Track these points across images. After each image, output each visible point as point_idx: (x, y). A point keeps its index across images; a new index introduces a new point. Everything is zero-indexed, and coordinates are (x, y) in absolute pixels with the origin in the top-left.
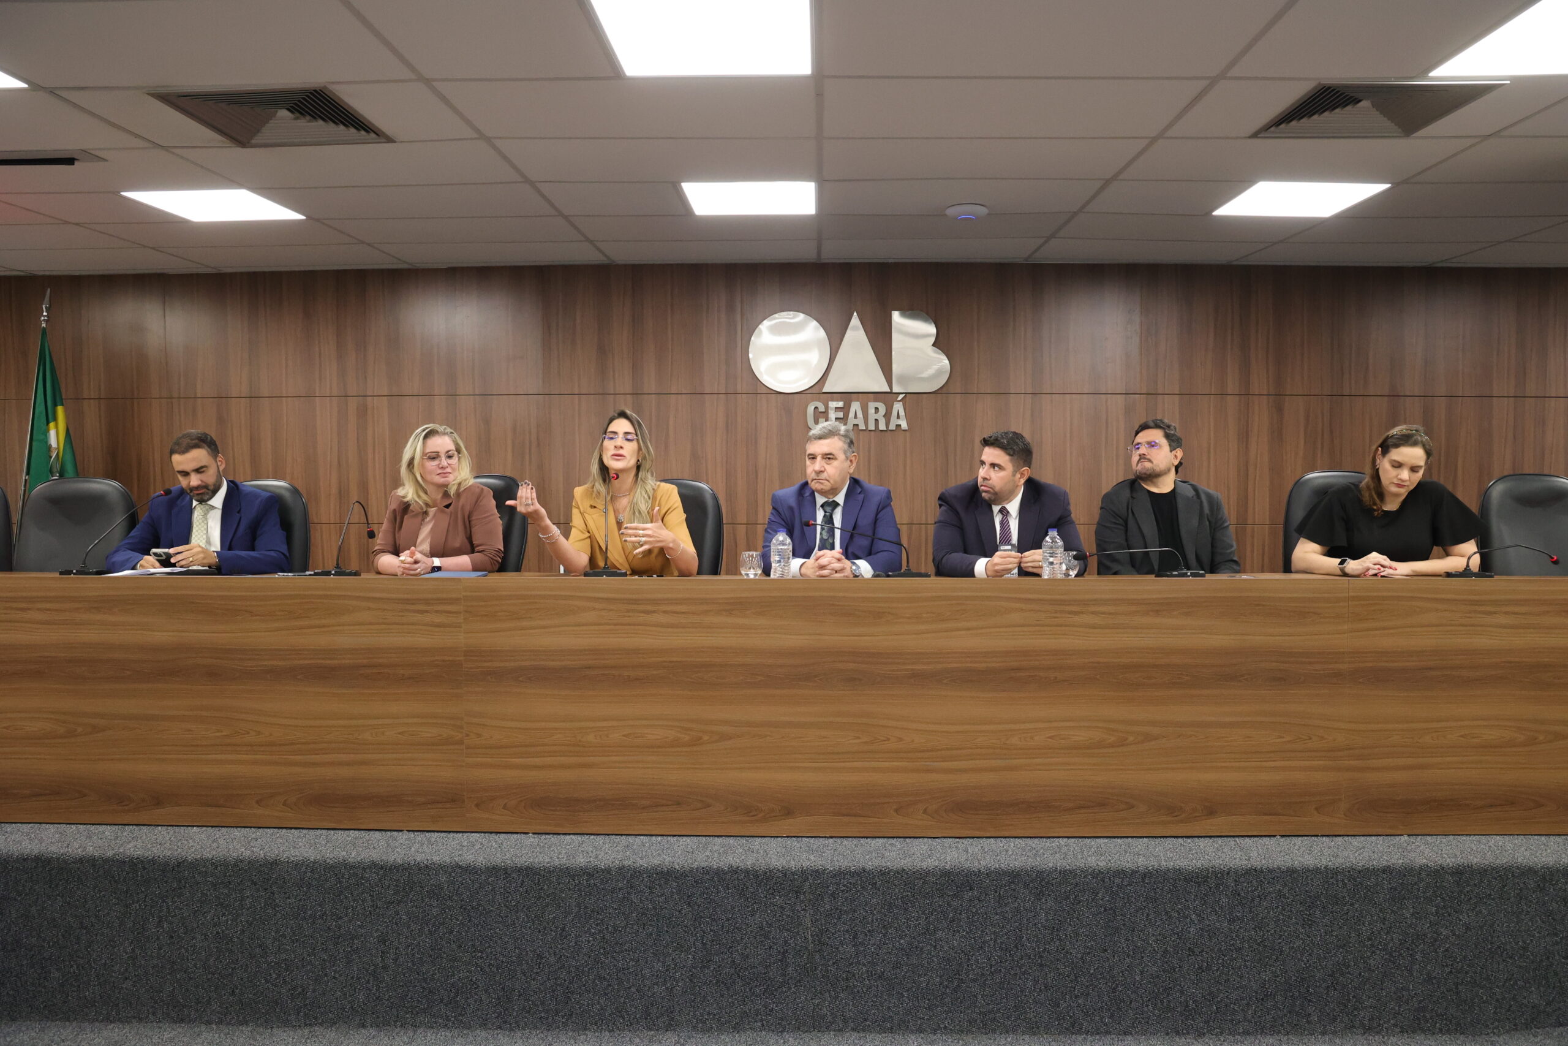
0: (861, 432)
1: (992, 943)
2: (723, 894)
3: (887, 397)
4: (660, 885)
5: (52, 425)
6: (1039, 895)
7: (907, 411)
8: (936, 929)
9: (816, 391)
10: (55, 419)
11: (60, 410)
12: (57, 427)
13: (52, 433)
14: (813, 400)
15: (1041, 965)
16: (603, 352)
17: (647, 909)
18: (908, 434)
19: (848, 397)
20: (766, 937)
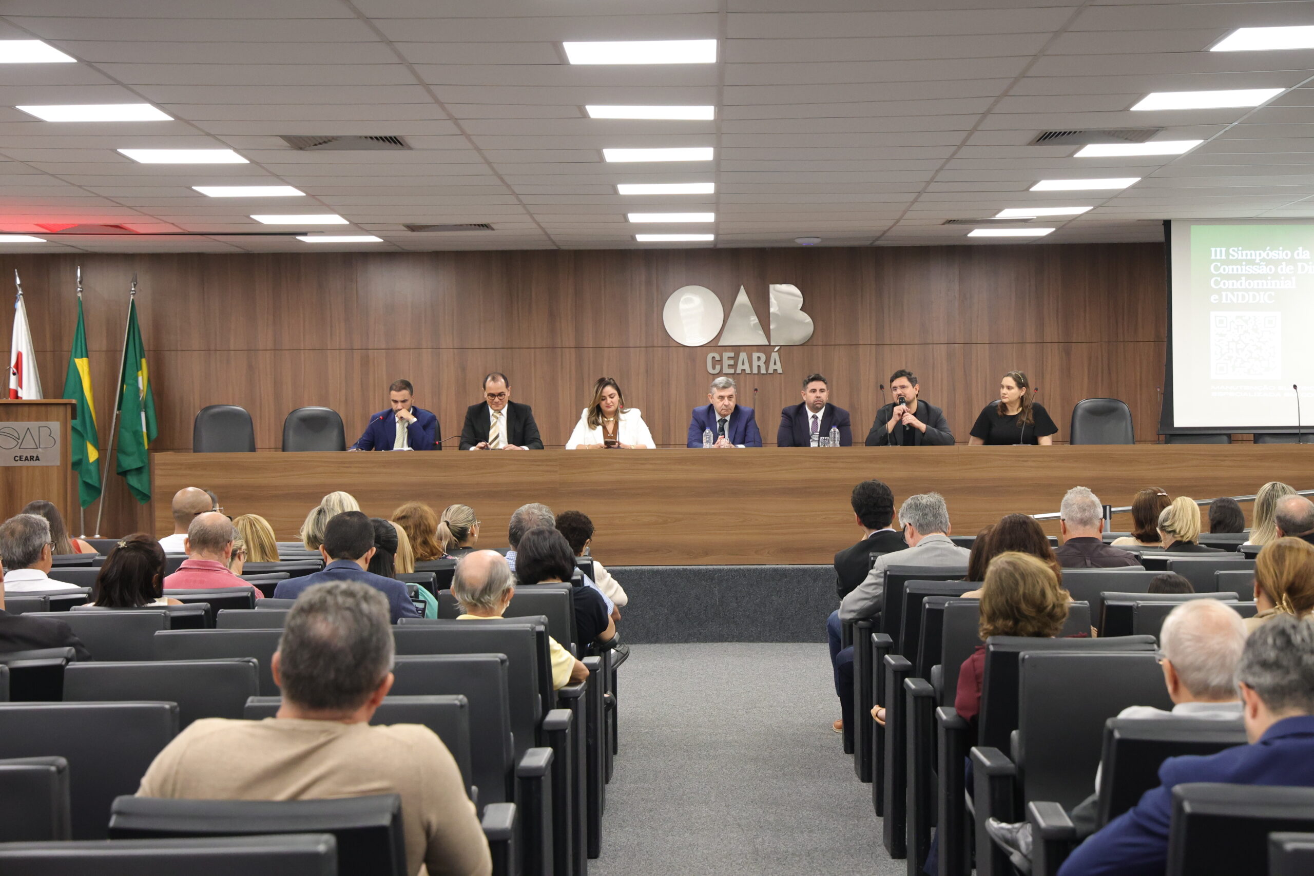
0: (748, 375)
1: (795, 601)
2: (680, 581)
3: (766, 349)
4: (653, 577)
5: (140, 373)
6: (815, 580)
7: (782, 359)
8: (772, 596)
9: (713, 345)
10: (141, 369)
11: (144, 361)
12: (142, 374)
13: (140, 379)
14: (711, 352)
15: (817, 611)
16: (553, 316)
17: (647, 588)
18: (782, 376)
19: (737, 349)
20: (699, 599)
